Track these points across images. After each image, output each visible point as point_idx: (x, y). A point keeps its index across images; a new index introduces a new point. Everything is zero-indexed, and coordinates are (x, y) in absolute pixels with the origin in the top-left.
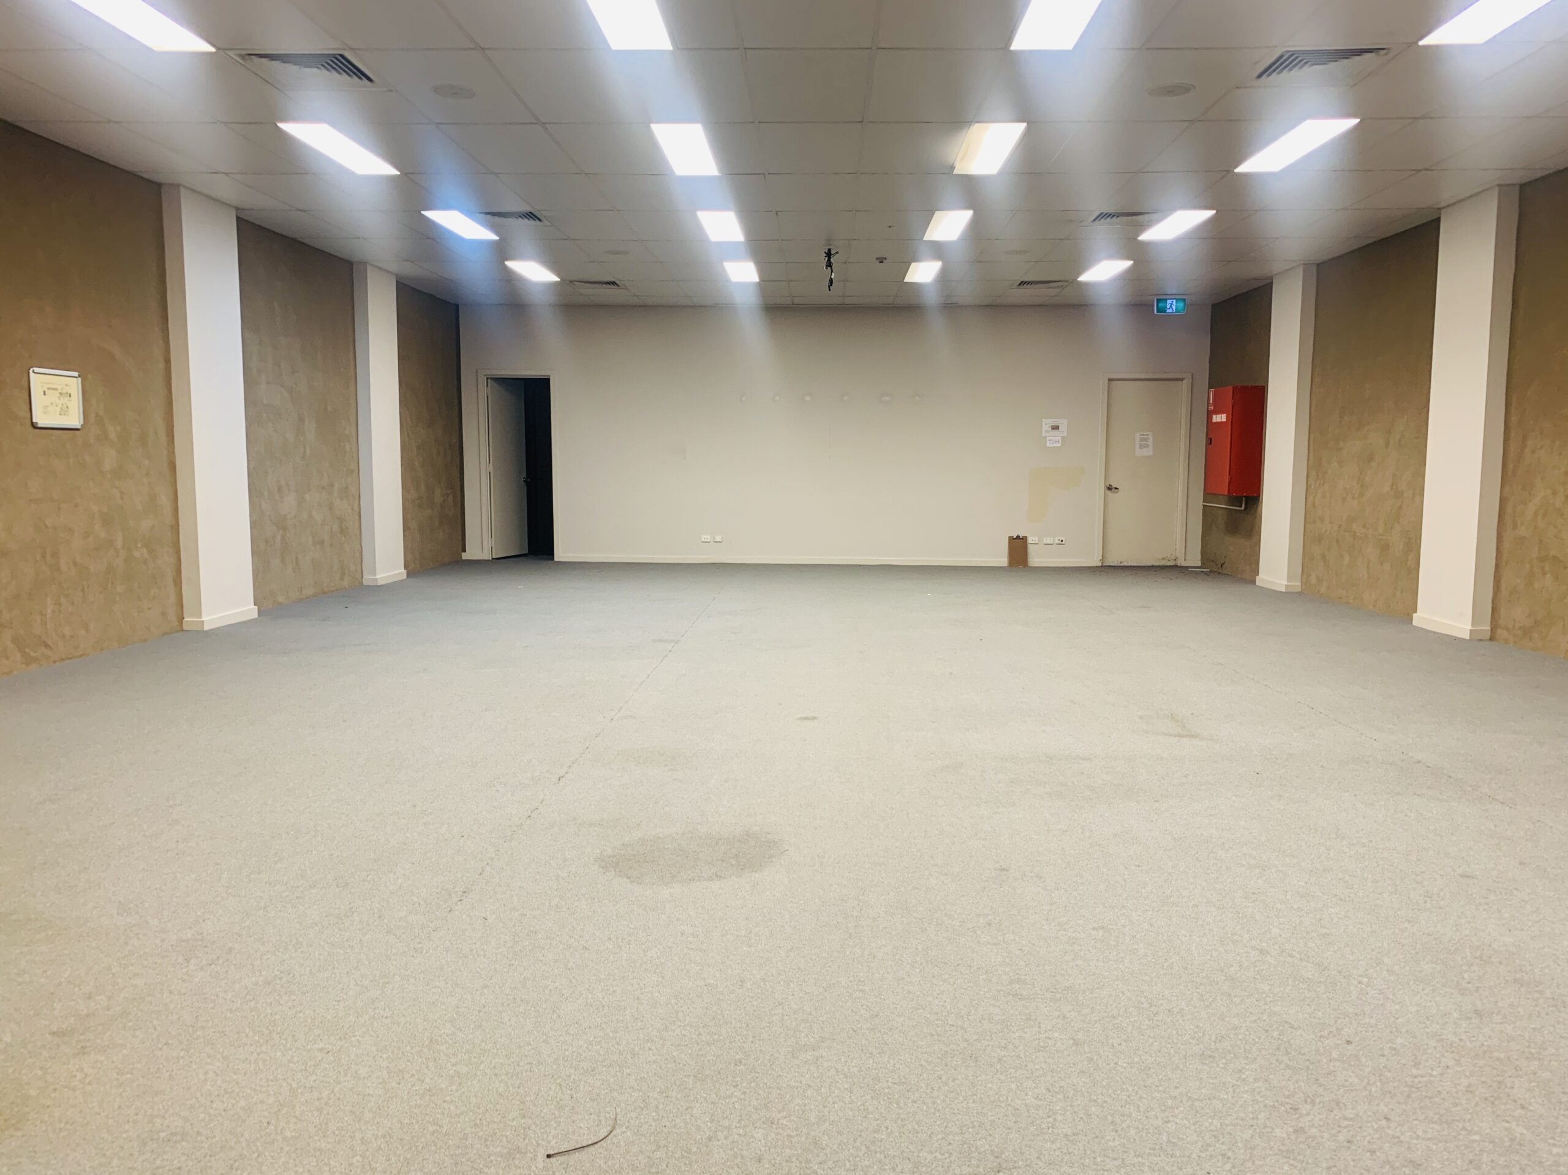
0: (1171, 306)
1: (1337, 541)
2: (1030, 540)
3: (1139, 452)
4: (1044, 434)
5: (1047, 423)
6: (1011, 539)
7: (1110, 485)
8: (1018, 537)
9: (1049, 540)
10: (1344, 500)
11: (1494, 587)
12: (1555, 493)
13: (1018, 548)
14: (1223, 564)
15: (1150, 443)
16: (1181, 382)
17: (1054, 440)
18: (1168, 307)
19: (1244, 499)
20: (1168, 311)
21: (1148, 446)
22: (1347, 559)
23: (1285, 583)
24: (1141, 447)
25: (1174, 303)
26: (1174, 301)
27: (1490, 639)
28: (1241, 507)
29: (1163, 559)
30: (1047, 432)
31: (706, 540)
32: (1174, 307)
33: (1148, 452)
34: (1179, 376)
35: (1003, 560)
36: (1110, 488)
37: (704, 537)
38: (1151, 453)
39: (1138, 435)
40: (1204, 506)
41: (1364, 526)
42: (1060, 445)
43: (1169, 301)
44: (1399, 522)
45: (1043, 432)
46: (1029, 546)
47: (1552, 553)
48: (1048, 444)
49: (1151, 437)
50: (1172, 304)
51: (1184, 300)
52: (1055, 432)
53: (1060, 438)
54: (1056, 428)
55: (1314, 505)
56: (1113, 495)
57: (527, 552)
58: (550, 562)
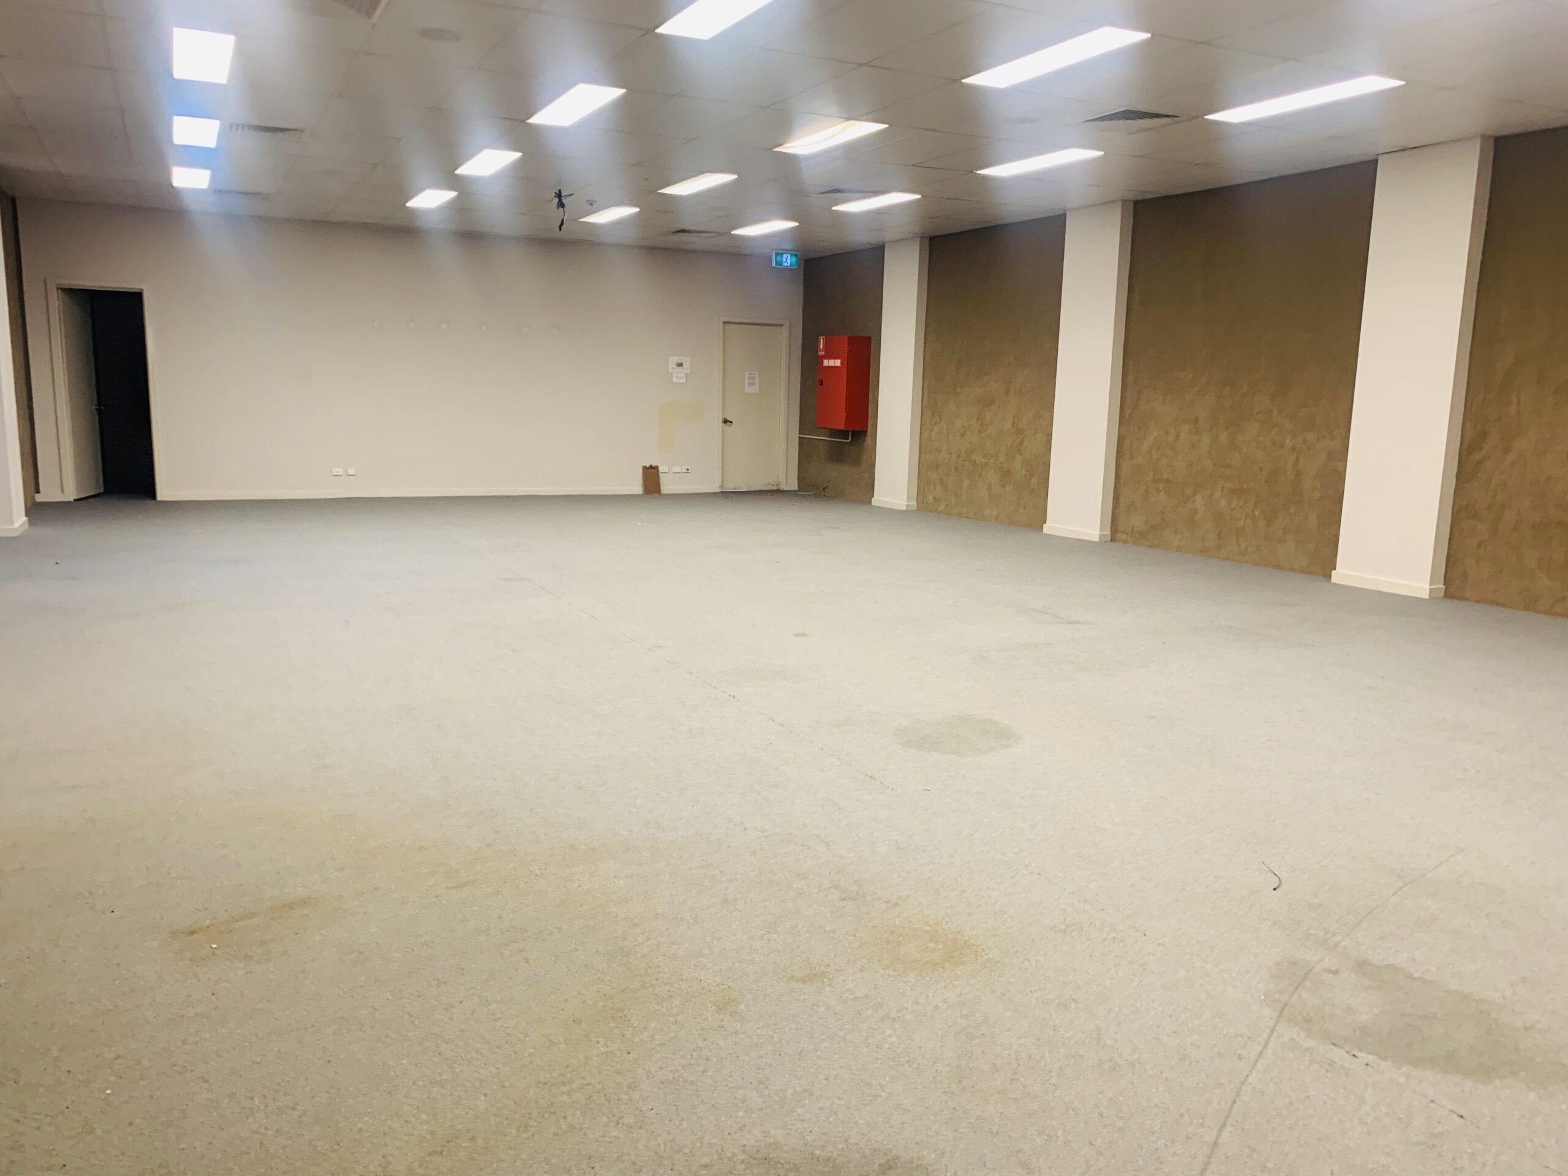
0: (786, 260)
1: (956, 469)
2: (661, 469)
3: (749, 390)
4: (670, 371)
5: (673, 360)
6: (645, 468)
7: (726, 419)
8: (651, 467)
9: (676, 469)
10: (962, 435)
11: (1113, 503)
12: (1167, 433)
13: (651, 477)
14: (826, 488)
15: (757, 380)
16: (780, 328)
17: (679, 376)
18: (784, 260)
19: (850, 433)
20: (784, 264)
21: (754, 384)
22: (966, 483)
23: (906, 503)
24: (750, 384)
25: (789, 258)
26: (789, 255)
27: (1111, 540)
28: (848, 439)
29: (769, 484)
30: (673, 368)
31: (338, 474)
32: (789, 261)
33: (755, 389)
34: (778, 322)
35: (637, 488)
36: (725, 421)
37: (336, 471)
38: (758, 391)
39: (747, 375)
40: (800, 437)
41: (985, 456)
42: (684, 381)
43: (785, 256)
44: (1020, 454)
45: (670, 368)
46: (661, 475)
47: (1165, 477)
48: (675, 380)
49: (757, 376)
50: (787, 258)
51: (797, 255)
52: (680, 368)
53: (684, 375)
54: (680, 365)
55: (930, 439)
56: (727, 427)
57: (102, 491)
58: (151, 502)
